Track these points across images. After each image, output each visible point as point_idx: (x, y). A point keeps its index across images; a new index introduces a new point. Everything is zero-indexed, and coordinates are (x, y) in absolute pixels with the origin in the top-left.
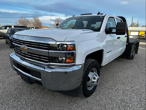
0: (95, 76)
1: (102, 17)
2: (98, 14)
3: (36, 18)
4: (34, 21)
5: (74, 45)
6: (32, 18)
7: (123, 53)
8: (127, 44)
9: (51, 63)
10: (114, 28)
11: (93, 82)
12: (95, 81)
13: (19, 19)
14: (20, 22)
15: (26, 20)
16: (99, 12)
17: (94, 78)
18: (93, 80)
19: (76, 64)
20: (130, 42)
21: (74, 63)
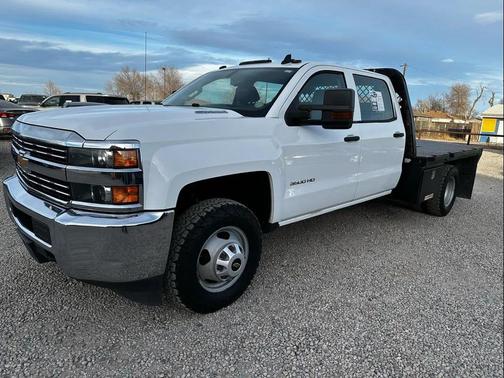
0: (226, 250)
1: (290, 71)
2: (283, 63)
3: (168, 71)
4: (161, 82)
5: (137, 151)
6: (155, 73)
7: (393, 190)
8: (408, 161)
9: (74, 202)
10: (316, 108)
11: (221, 268)
12: (226, 263)
13: (118, 73)
14: (121, 82)
15: (138, 76)
16: (289, 56)
17: (224, 256)
18: (219, 262)
19: (145, 209)
20: (418, 155)
21: (139, 205)
